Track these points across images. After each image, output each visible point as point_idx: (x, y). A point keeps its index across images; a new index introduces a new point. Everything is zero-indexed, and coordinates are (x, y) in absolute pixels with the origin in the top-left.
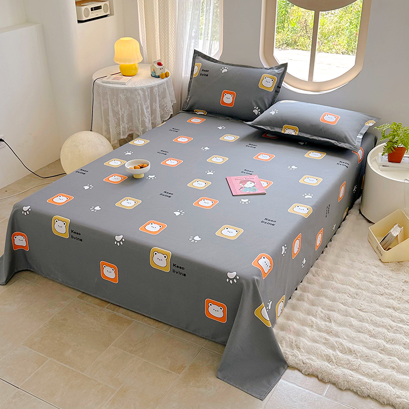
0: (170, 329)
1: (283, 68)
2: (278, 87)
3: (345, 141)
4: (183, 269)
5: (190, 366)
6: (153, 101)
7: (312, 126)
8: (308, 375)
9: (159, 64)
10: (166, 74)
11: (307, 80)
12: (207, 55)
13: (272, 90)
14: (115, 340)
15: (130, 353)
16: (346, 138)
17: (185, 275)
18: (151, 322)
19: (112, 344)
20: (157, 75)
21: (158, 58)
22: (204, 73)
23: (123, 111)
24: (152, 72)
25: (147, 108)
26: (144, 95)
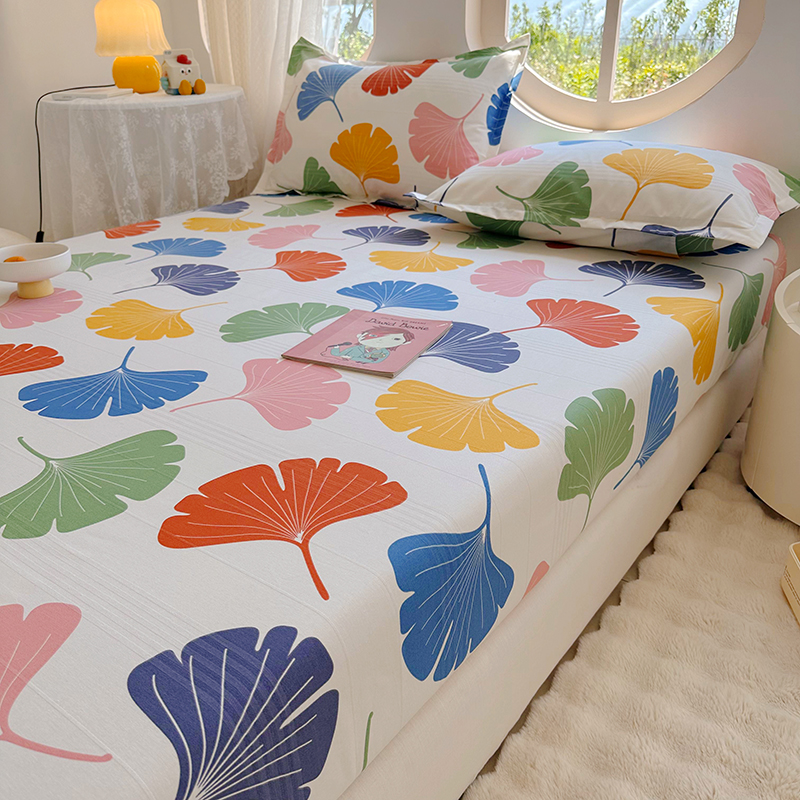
24: (162, 79)
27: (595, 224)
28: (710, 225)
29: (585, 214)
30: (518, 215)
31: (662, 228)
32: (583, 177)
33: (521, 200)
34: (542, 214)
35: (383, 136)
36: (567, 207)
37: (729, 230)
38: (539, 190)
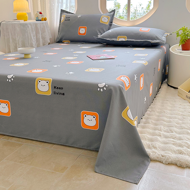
0: (54, 146)
1: (113, 13)
2: (111, 22)
3: (156, 39)
4: (62, 88)
5: (71, 167)
6: (37, 33)
7: (135, 34)
8: (169, 164)
9: (41, 13)
10: (45, 19)
12: (69, 11)
13: (108, 24)
14: (8, 156)
15: (20, 163)
16: (157, 37)
17: (63, 94)
18: (38, 143)
19: (5, 159)
20: (39, 19)
21: (40, 10)
22: (68, 19)
23: (18, 37)
24: (36, 18)
25: (34, 36)
26: (32, 28)
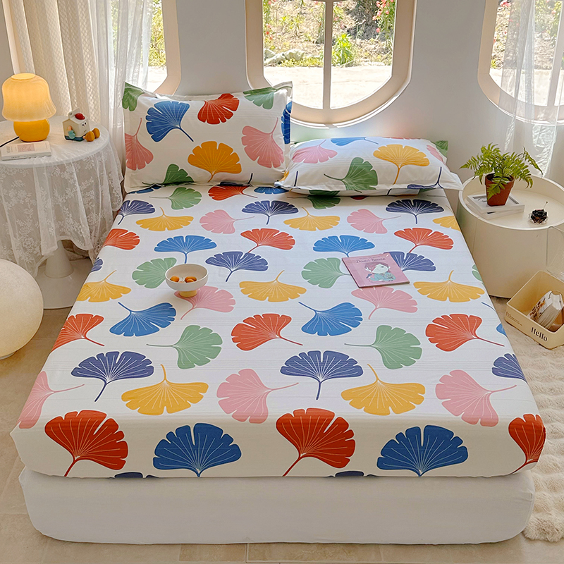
11: (322, 108)
27: (381, 187)
28: (438, 182)
29: (376, 183)
30: (342, 188)
31: (416, 186)
32: (369, 166)
33: (341, 180)
34: (353, 185)
35: (225, 149)
36: (366, 181)
37: (447, 184)
38: (348, 174)
